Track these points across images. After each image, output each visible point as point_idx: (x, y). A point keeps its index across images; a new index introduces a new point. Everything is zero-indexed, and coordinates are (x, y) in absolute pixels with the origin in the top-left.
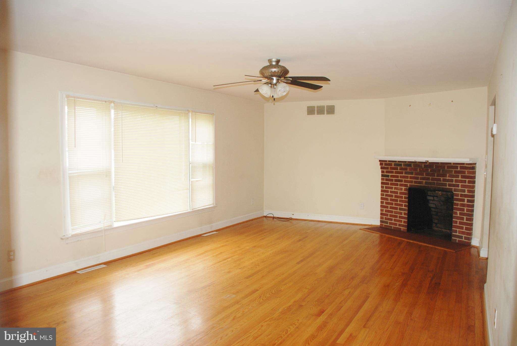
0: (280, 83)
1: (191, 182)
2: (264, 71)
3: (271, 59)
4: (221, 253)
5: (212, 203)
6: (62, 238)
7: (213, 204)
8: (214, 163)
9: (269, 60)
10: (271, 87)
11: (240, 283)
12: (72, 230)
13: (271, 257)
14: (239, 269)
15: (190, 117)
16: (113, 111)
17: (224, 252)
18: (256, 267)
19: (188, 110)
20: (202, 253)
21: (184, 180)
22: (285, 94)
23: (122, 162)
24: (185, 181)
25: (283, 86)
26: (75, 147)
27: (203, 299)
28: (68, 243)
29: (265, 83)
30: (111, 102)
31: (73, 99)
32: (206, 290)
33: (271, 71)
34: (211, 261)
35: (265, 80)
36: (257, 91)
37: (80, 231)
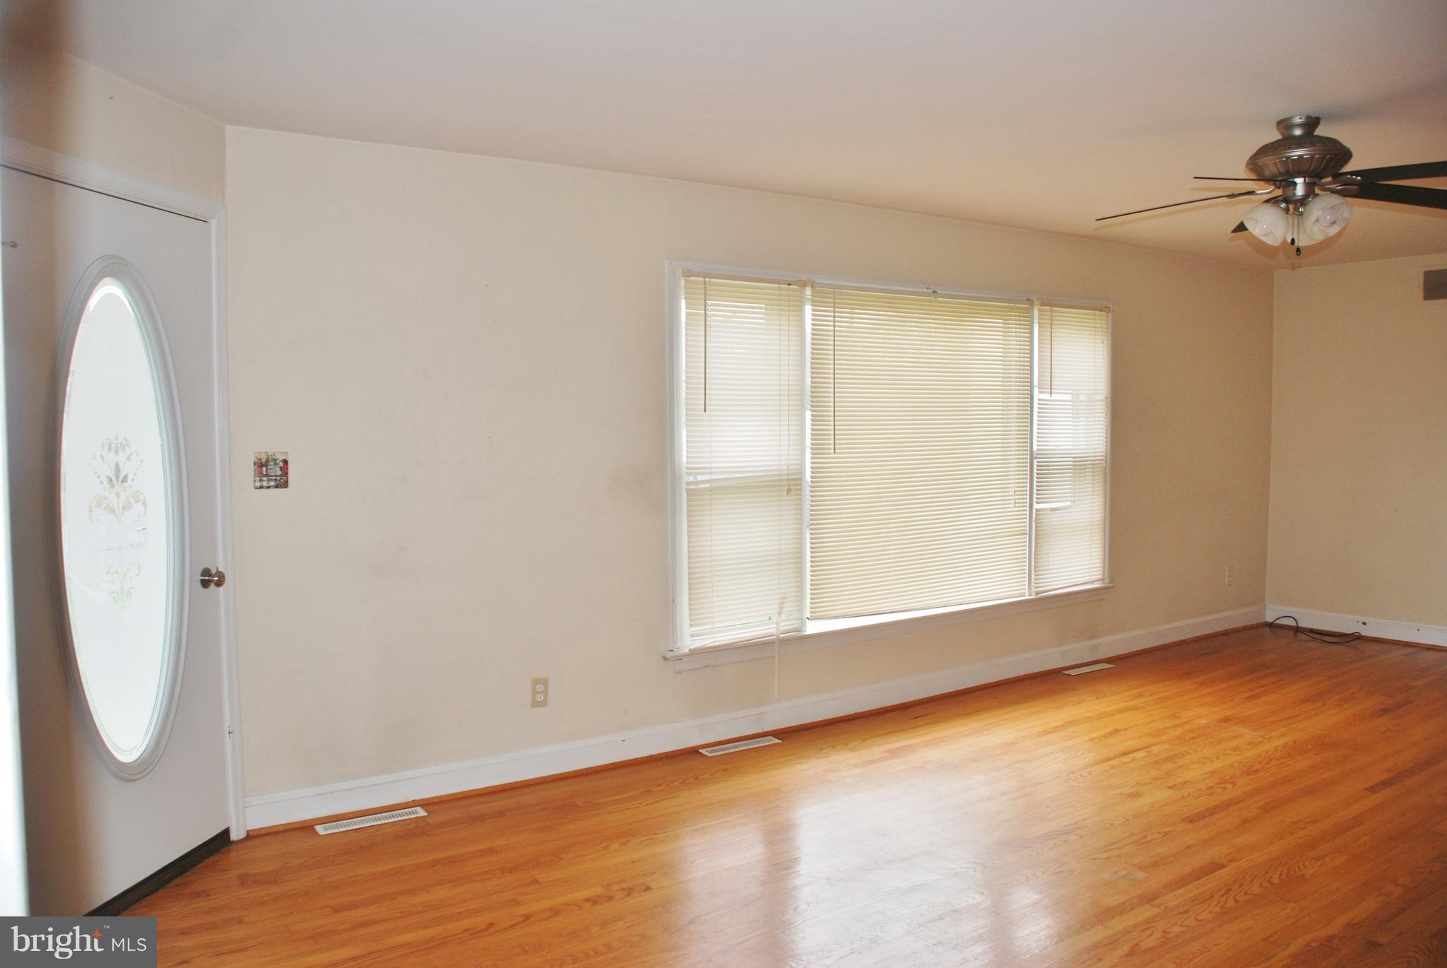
0: (1317, 195)
1: (1034, 511)
2: (1262, 161)
3: (1291, 118)
4: (1116, 732)
5: (1099, 577)
6: (666, 655)
7: (1103, 580)
8: (1109, 456)
9: (1279, 123)
10: (1287, 211)
11: (1166, 834)
12: (692, 636)
13: (1277, 759)
14: (1169, 787)
15: (1036, 321)
16: (808, 309)
17: (1127, 729)
18: (1225, 788)
19: (1029, 300)
20: (1057, 727)
21: (1015, 507)
22: (1336, 232)
23: (835, 452)
24: (1016, 509)
25: (1331, 205)
26: (705, 411)
27: (1043, 873)
28: (680, 672)
29: (1268, 201)
30: (803, 284)
31: (702, 279)
32: (1055, 845)
33: (1288, 158)
34: (1082, 754)
35: (1265, 190)
36: (1241, 228)
37: (712, 640)
